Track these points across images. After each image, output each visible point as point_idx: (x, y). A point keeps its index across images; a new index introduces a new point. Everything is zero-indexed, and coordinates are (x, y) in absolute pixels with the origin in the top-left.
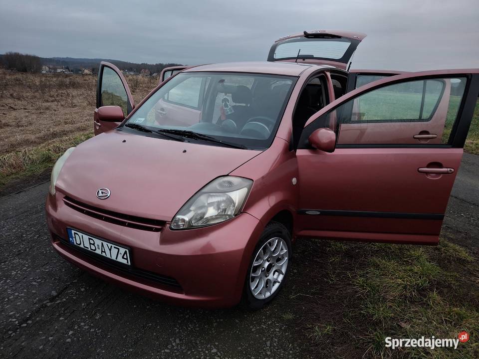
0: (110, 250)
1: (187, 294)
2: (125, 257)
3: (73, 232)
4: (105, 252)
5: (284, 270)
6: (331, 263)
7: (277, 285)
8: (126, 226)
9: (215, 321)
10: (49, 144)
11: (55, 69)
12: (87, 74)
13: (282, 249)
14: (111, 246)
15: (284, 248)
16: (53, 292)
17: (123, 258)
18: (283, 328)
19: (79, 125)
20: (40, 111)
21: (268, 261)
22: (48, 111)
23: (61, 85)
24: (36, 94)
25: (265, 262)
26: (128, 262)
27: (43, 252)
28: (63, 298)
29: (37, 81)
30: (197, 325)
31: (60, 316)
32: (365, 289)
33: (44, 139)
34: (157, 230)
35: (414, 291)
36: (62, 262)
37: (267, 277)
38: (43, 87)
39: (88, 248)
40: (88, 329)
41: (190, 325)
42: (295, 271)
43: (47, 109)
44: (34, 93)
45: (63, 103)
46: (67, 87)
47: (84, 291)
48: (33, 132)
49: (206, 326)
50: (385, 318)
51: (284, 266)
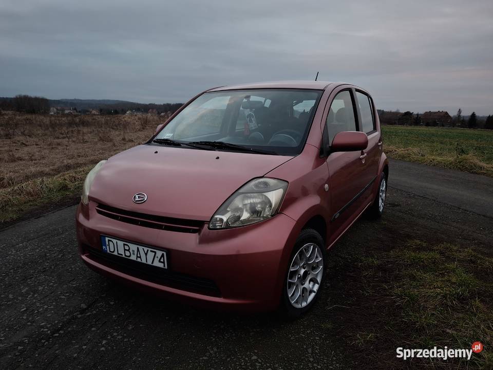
0: (146, 254)
1: (225, 297)
2: (162, 260)
3: (107, 239)
4: (140, 257)
5: (319, 279)
6: (365, 276)
7: (313, 295)
8: (162, 229)
9: (251, 331)
10: (64, 175)
11: (63, 110)
12: (95, 115)
13: (317, 257)
14: (148, 250)
15: (318, 256)
16: (82, 305)
17: (160, 261)
18: (323, 337)
19: (92, 158)
20: (52, 147)
21: (304, 269)
22: (60, 147)
23: (70, 124)
24: (46, 132)
25: (300, 269)
26: (164, 266)
27: (68, 269)
28: (93, 311)
29: (46, 120)
30: (234, 334)
31: (92, 326)
32: (404, 299)
33: (57, 171)
34: (194, 231)
35: (455, 300)
36: (88, 278)
37: (303, 285)
38: (53, 125)
39: (122, 255)
40: (121, 339)
41: (226, 335)
42: (328, 285)
43: (59, 144)
44: (44, 131)
45: (74, 139)
46: (77, 125)
47: (114, 304)
48: (46, 165)
49: (243, 336)
50: (428, 326)
51: (319, 274)
